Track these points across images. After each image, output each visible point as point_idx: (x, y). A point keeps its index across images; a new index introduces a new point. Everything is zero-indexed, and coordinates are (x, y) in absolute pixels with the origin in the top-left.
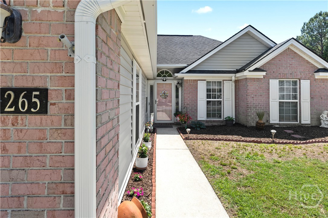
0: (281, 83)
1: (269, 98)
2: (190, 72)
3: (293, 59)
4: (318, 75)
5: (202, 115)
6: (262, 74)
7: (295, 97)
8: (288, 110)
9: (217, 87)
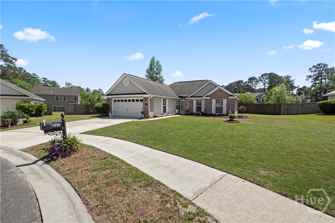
0: (217, 100)
1: (212, 105)
2: (191, 97)
3: (221, 92)
4: (230, 97)
5: (195, 111)
6: (209, 98)
7: (222, 105)
8: (219, 109)
9: (200, 102)
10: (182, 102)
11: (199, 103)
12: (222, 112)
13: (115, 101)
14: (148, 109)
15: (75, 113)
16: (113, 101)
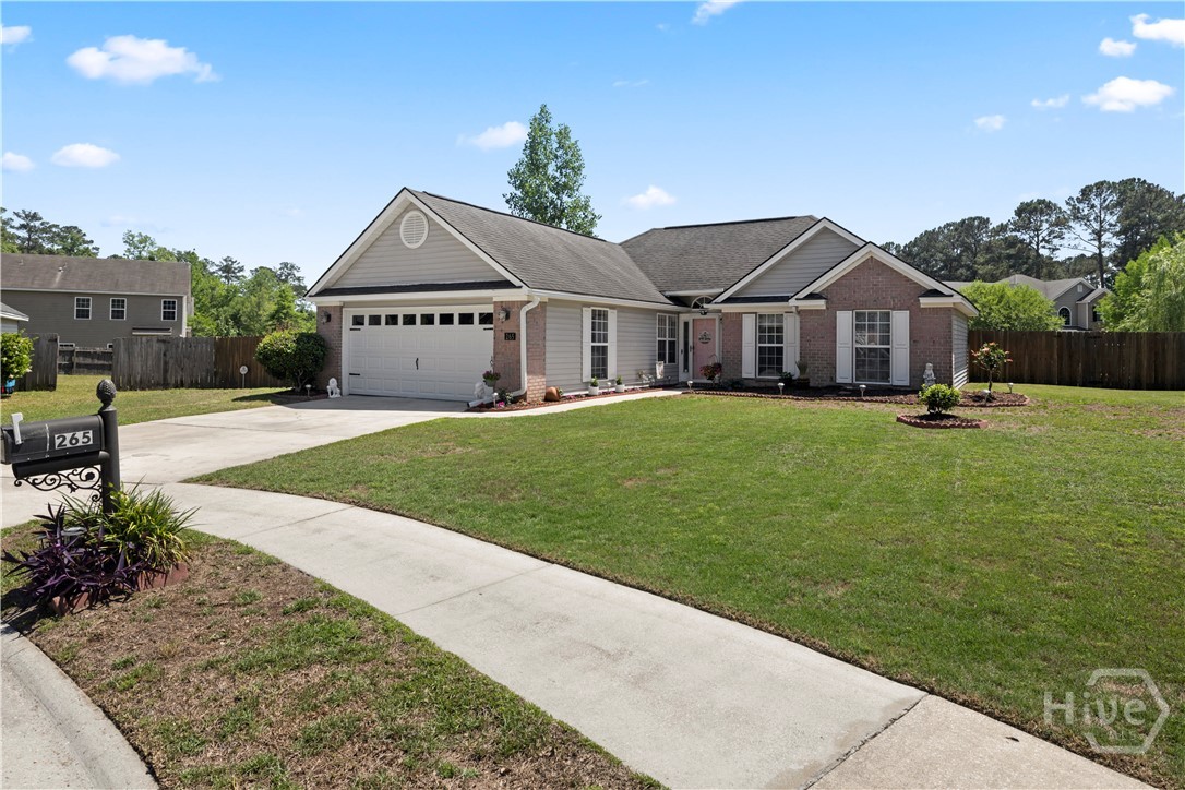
0: (859, 316)
1: (835, 341)
2: (729, 300)
3: (879, 274)
4: (925, 302)
5: (749, 369)
6: (820, 304)
7: (886, 340)
8: (873, 363)
9: (775, 325)
10: (686, 324)
11: (771, 329)
12: (886, 376)
13: (358, 321)
14: (519, 362)
15: (165, 379)
16: (347, 322)
